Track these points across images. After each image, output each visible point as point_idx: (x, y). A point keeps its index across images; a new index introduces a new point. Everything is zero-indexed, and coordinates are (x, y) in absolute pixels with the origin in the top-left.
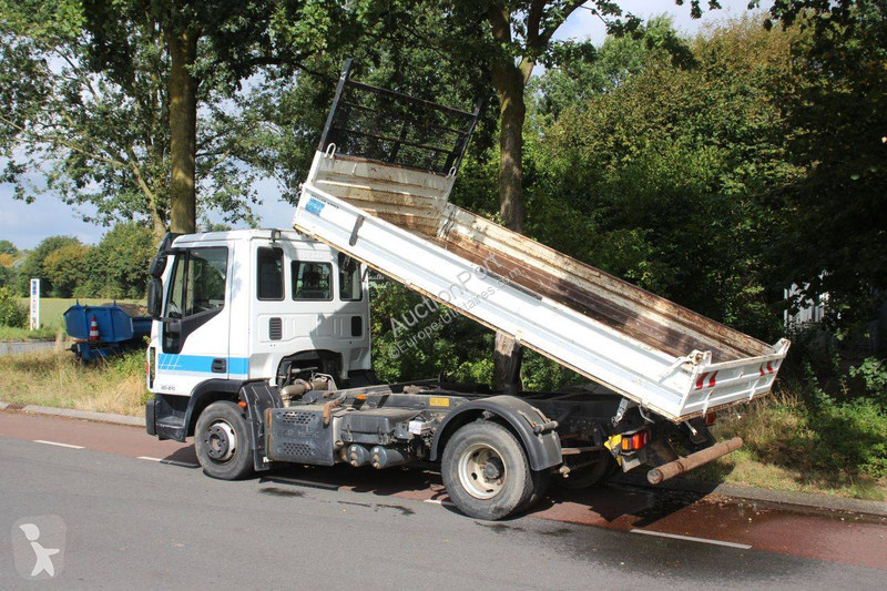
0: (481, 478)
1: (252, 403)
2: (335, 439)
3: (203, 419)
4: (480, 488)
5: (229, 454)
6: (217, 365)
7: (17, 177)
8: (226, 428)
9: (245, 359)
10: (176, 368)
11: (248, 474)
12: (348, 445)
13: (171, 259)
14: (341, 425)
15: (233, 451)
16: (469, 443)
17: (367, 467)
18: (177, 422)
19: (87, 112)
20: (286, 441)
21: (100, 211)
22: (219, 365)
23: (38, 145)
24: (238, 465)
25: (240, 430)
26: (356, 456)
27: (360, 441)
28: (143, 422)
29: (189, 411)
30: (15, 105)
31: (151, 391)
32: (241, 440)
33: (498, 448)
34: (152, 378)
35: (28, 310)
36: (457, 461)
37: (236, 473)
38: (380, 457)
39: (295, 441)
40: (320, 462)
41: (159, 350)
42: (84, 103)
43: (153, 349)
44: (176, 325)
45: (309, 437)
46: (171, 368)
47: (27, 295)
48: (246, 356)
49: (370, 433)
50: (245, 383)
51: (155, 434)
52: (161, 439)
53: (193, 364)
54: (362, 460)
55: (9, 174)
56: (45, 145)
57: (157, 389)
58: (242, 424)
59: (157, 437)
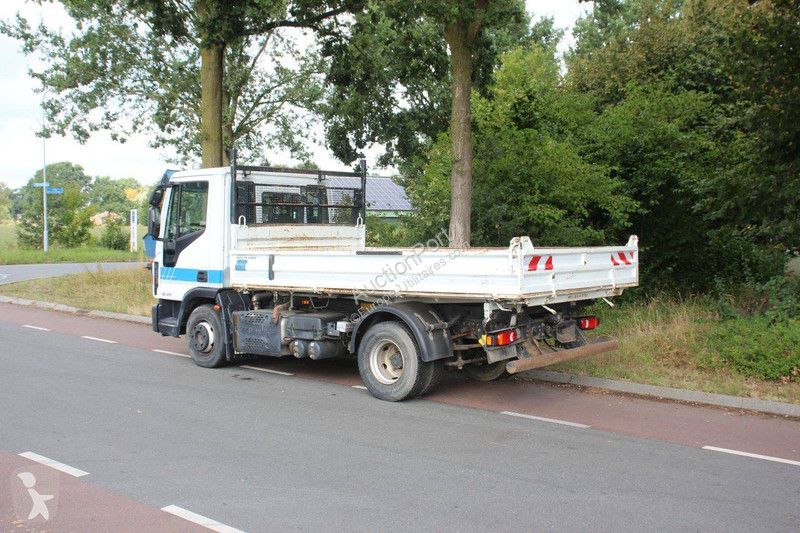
0: (390, 368)
1: (225, 307)
2: (283, 334)
3: (192, 319)
4: (387, 375)
5: (210, 347)
6: (201, 276)
7: (112, 124)
8: (207, 326)
9: (221, 272)
10: (173, 279)
11: (222, 364)
12: (293, 340)
13: (169, 191)
14: (287, 324)
15: (212, 345)
16: (377, 339)
17: (306, 359)
18: (173, 323)
19: (169, 69)
20: (248, 337)
21: (178, 152)
22: (202, 276)
23: (128, 97)
24: (216, 357)
25: (217, 327)
26: (297, 349)
27: (300, 337)
28: (150, 320)
29: (181, 313)
30: (109, 64)
31: (156, 297)
32: (218, 335)
33: (398, 344)
34: (156, 286)
35: (129, 236)
36: (369, 354)
37: (214, 362)
38: (315, 350)
39: (254, 337)
40: (272, 354)
41: (161, 265)
42: (167, 61)
43: (157, 263)
44: (172, 246)
45: (263, 334)
46: (169, 278)
47: (128, 224)
48: (221, 269)
49: (307, 331)
50: (220, 291)
51: (158, 331)
52: (164, 335)
53: (184, 275)
54: (302, 351)
55: (105, 122)
56: (134, 97)
57: (160, 296)
58: (218, 323)
59: (160, 334)
